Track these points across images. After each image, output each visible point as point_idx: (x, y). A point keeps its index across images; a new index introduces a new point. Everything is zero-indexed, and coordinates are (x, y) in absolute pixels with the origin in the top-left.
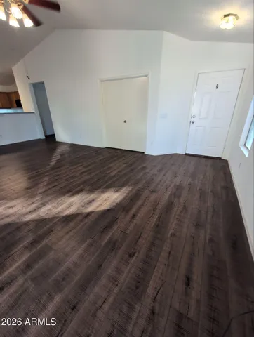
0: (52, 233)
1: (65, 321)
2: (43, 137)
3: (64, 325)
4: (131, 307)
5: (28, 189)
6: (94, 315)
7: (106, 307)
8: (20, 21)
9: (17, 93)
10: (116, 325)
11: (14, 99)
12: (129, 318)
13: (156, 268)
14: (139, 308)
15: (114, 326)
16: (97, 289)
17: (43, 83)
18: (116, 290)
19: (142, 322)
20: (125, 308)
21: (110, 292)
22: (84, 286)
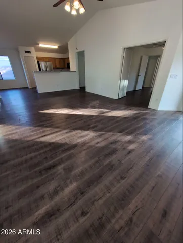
0: (76, 148)
1: (77, 198)
2: (79, 88)
3: (76, 199)
4: (116, 210)
5: (66, 118)
6: (93, 203)
7: (101, 202)
8: (78, 10)
9: (68, 58)
10: (105, 215)
11: (66, 62)
12: (113, 216)
13: (140, 194)
14: (121, 213)
15: (103, 215)
16: (96, 189)
17: (84, 51)
18: (108, 195)
19: (122, 223)
20: (112, 208)
21: (104, 194)
22: (90, 184)
